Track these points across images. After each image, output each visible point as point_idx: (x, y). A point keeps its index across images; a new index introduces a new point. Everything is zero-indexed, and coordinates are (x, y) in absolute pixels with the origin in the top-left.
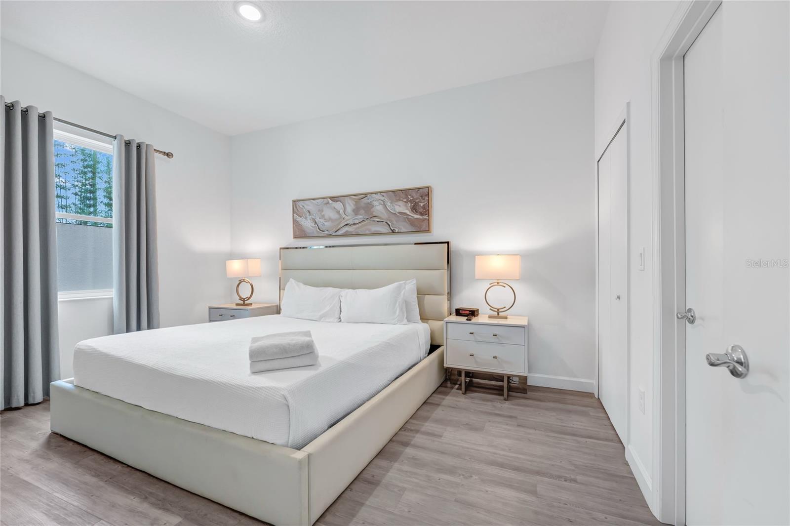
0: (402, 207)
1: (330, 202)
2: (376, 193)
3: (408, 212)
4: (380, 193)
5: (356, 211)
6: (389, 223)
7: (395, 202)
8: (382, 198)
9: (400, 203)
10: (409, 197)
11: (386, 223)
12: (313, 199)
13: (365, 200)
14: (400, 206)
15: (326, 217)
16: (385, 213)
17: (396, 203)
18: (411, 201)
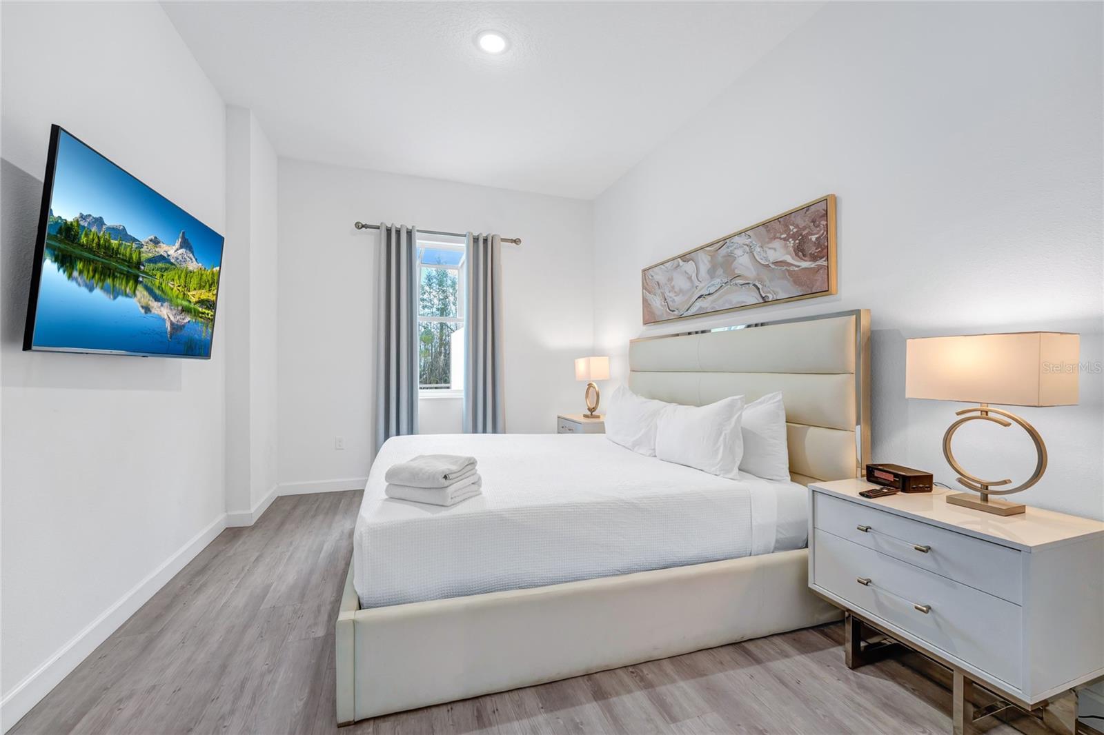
0: (780, 251)
1: (681, 263)
2: (739, 234)
3: (789, 259)
4: (745, 231)
5: (712, 273)
6: (760, 286)
7: (768, 243)
8: (747, 241)
9: (777, 244)
10: (791, 227)
11: (754, 285)
12: (662, 264)
13: (723, 251)
14: (775, 250)
15: (677, 289)
16: (752, 268)
17: (771, 245)
18: (794, 237)
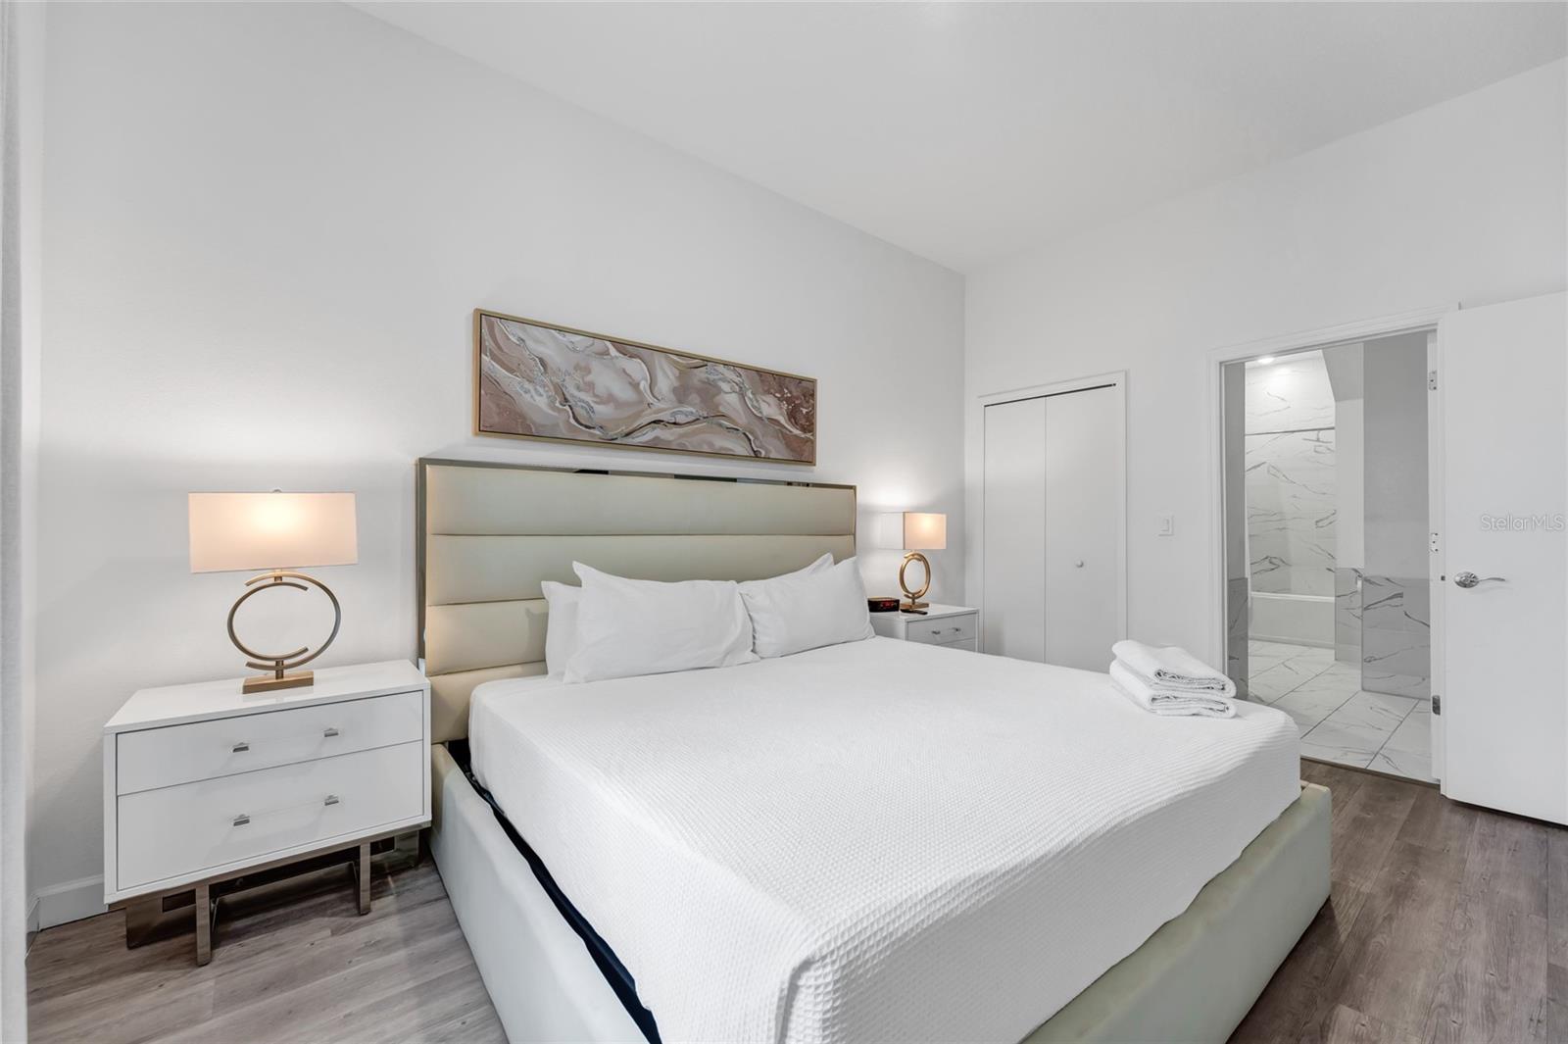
0: (771, 408)
1: (613, 351)
2: (726, 364)
3: (782, 420)
4: (735, 365)
5: (681, 393)
6: (752, 439)
7: (764, 394)
8: (737, 379)
9: (770, 399)
10: (786, 391)
11: (744, 434)
12: (560, 329)
13: (701, 374)
14: (769, 405)
15: (600, 390)
16: (742, 413)
17: (764, 398)
18: (789, 401)
